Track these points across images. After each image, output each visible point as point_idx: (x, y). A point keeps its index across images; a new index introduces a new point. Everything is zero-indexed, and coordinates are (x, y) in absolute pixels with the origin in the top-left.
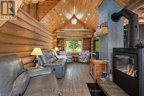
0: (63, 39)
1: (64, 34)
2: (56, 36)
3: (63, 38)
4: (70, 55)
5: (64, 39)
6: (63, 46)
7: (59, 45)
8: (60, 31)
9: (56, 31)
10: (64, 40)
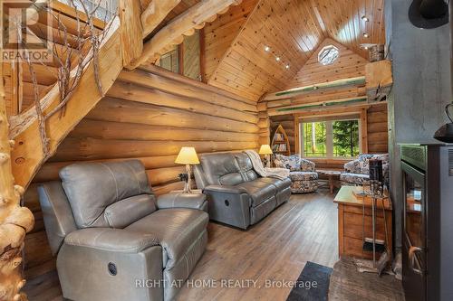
0: (290, 118)
1: (289, 101)
2: (265, 112)
3: (291, 115)
4: (310, 168)
5: (296, 118)
6: (292, 139)
7: (278, 137)
8: (277, 95)
9: (266, 99)
10: (293, 120)
